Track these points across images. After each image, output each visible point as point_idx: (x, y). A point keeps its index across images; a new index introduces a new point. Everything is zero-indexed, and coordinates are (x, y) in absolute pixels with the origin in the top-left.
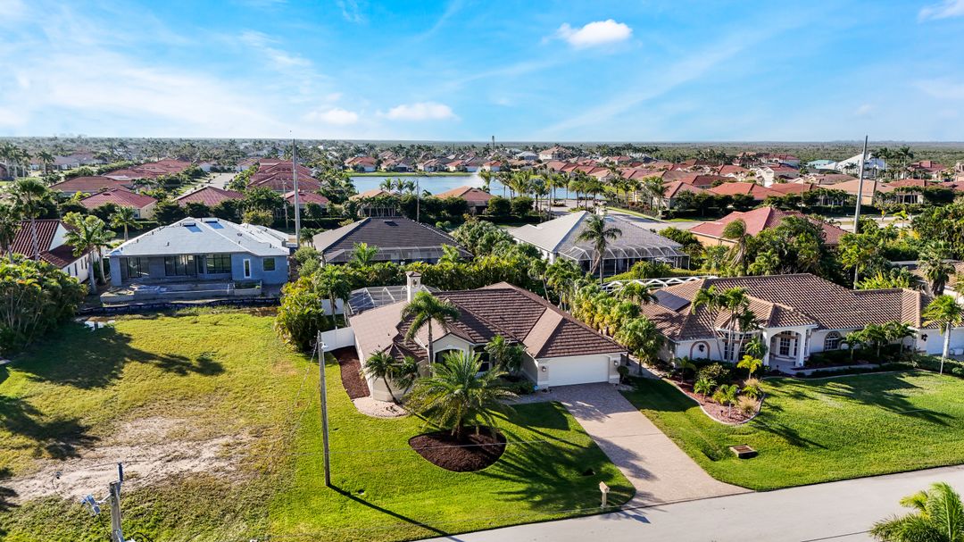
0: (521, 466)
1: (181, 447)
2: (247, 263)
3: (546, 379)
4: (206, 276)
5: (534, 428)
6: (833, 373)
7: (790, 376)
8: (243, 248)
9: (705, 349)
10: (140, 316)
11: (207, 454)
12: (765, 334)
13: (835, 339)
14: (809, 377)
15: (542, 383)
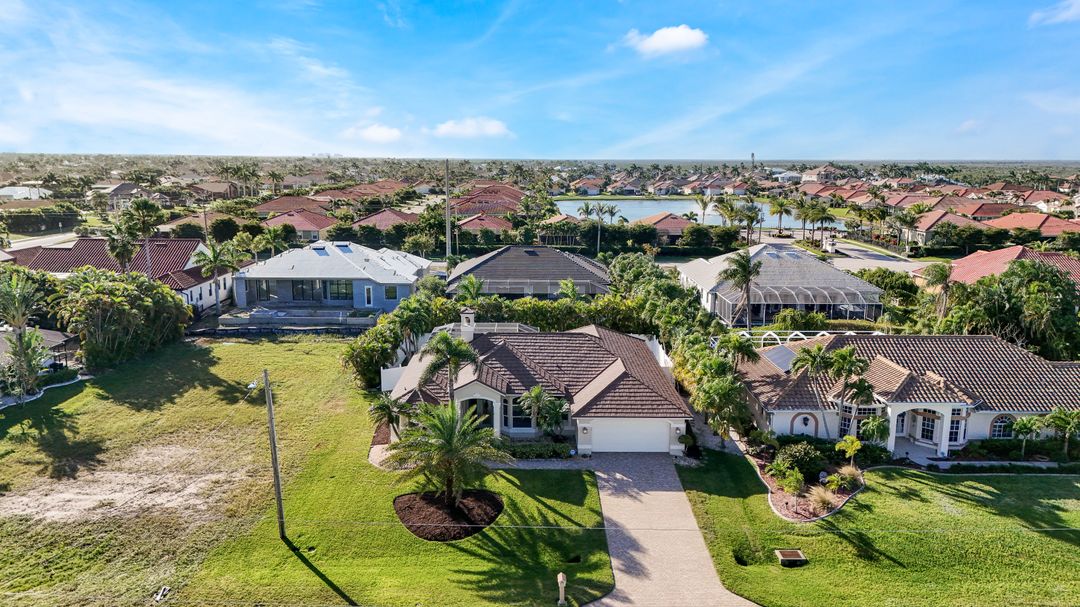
0: (502, 543)
1: (171, 479)
2: (368, 290)
3: (589, 442)
4: (329, 302)
5: (543, 499)
6: (982, 469)
7: (917, 466)
8: (366, 275)
9: (812, 422)
10: (245, 340)
11: (192, 489)
12: (889, 410)
13: (1005, 425)
14: (946, 471)
15: (583, 447)
